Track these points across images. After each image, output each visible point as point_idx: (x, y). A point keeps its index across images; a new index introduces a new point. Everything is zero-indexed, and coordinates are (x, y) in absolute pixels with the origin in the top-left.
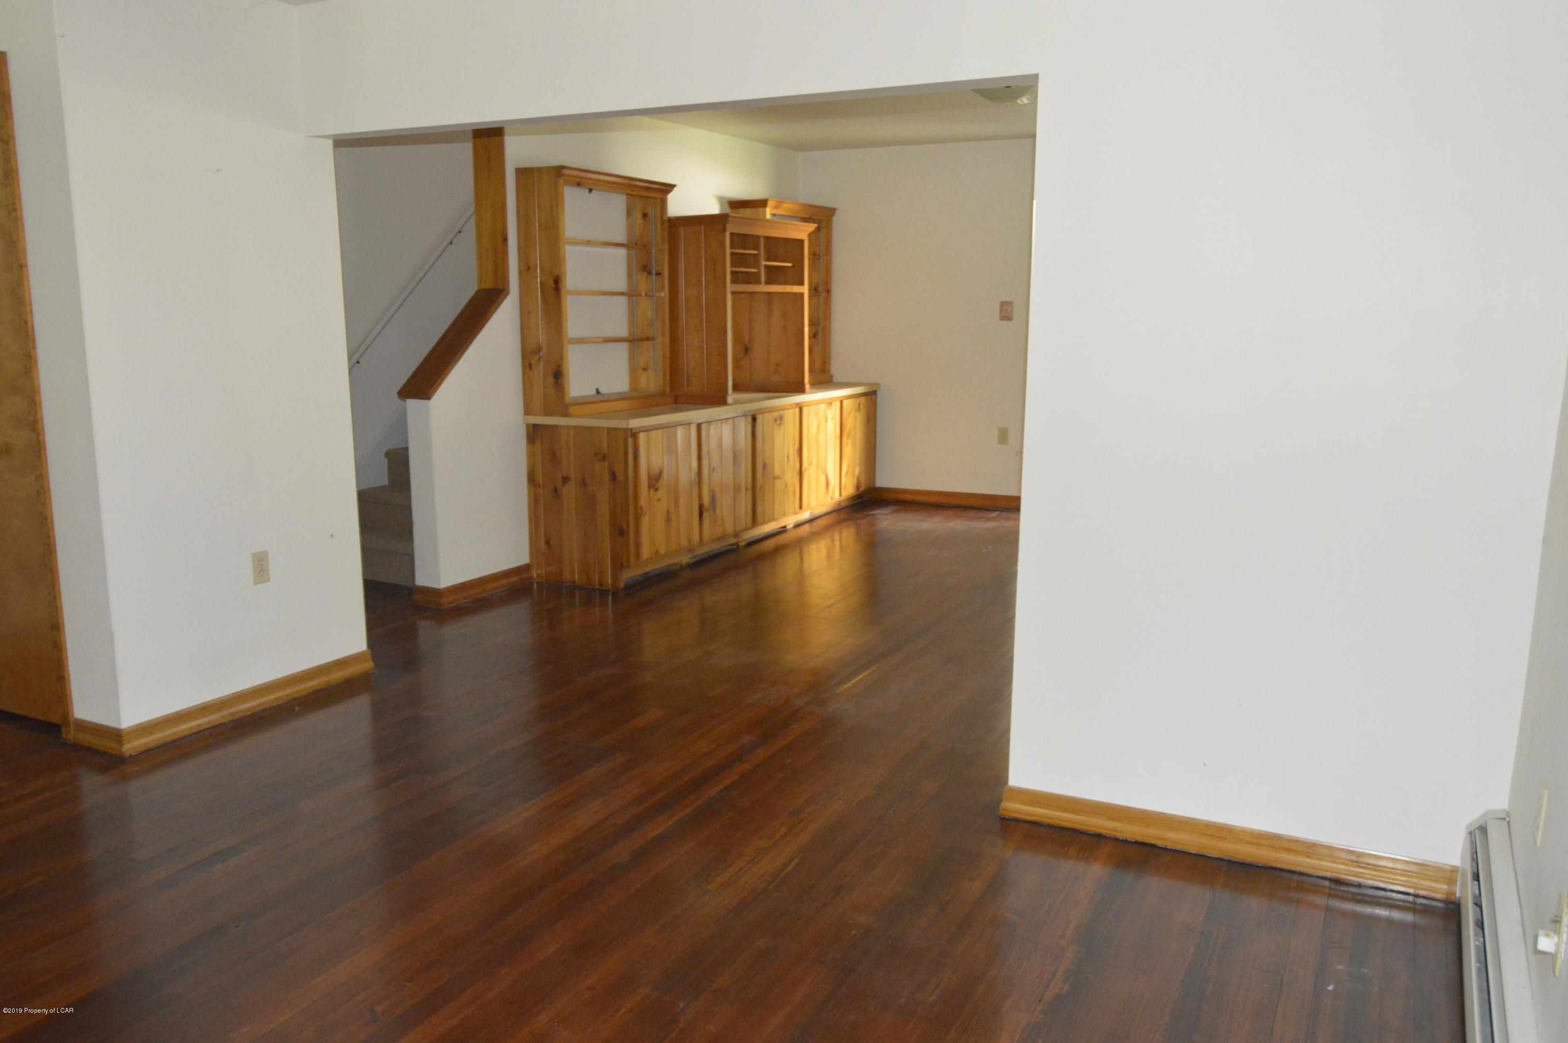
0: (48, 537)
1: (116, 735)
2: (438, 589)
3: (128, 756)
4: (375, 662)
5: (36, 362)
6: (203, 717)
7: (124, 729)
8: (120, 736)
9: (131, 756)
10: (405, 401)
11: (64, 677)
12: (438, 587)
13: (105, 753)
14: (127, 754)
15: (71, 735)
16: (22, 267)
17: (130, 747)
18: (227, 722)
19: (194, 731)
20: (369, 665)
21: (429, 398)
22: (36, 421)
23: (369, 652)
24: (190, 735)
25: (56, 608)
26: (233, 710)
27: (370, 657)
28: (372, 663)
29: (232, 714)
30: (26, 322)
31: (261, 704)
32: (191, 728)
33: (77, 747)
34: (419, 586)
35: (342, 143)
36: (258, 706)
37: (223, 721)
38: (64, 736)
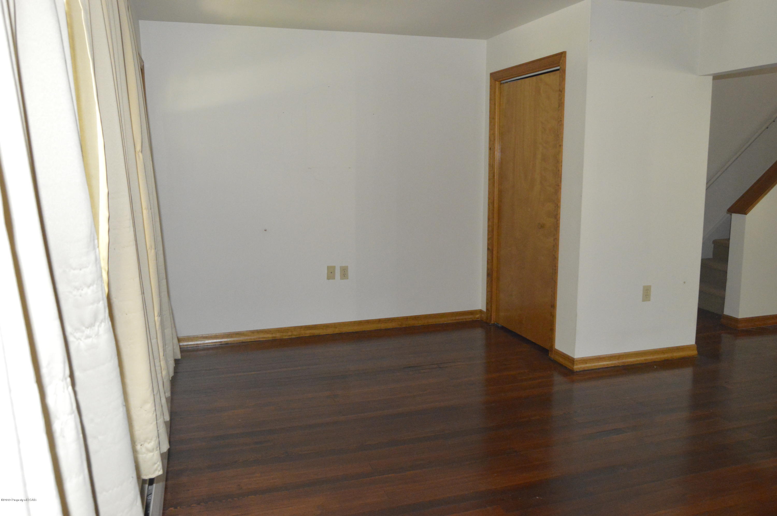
0: (555, 266)
1: (572, 360)
2: (737, 319)
3: (575, 371)
4: (698, 352)
5: (560, 188)
6: (610, 361)
7: (575, 358)
8: (574, 361)
9: (577, 372)
10: (731, 215)
11: (553, 330)
12: (736, 317)
13: (566, 368)
14: (575, 370)
15: (552, 356)
16: (561, 146)
17: (577, 367)
18: (620, 366)
19: (605, 367)
20: (694, 353)
21: (746, 214)
22: (557, 214)
23: (696, 346)
24: (602, 368)
25: (554, 298)
26: (624, 361)
27: (696, 348)
28: (697, 352)
29: (623, 362)
30: (559, 170)
31: (637, 361)
32: (604, 365)
33: (555, 362)
34: (725, 315)
35: (717, 77)
36: (636, 361)
37: (619, 365)
38: (550, 355)
